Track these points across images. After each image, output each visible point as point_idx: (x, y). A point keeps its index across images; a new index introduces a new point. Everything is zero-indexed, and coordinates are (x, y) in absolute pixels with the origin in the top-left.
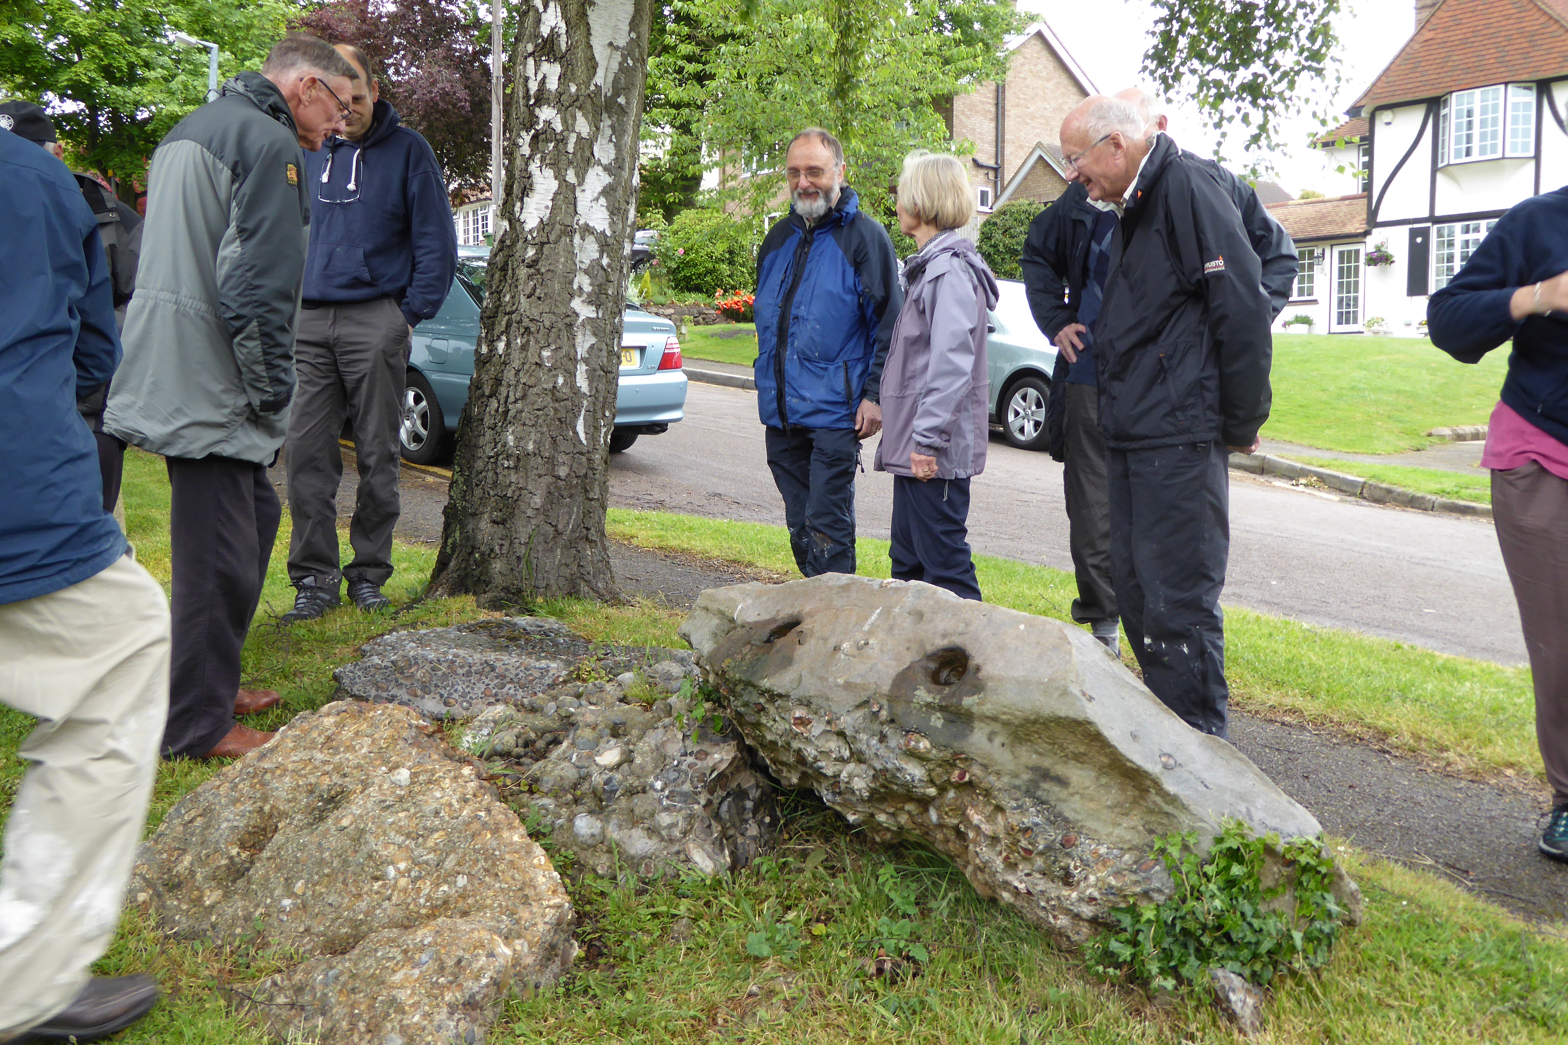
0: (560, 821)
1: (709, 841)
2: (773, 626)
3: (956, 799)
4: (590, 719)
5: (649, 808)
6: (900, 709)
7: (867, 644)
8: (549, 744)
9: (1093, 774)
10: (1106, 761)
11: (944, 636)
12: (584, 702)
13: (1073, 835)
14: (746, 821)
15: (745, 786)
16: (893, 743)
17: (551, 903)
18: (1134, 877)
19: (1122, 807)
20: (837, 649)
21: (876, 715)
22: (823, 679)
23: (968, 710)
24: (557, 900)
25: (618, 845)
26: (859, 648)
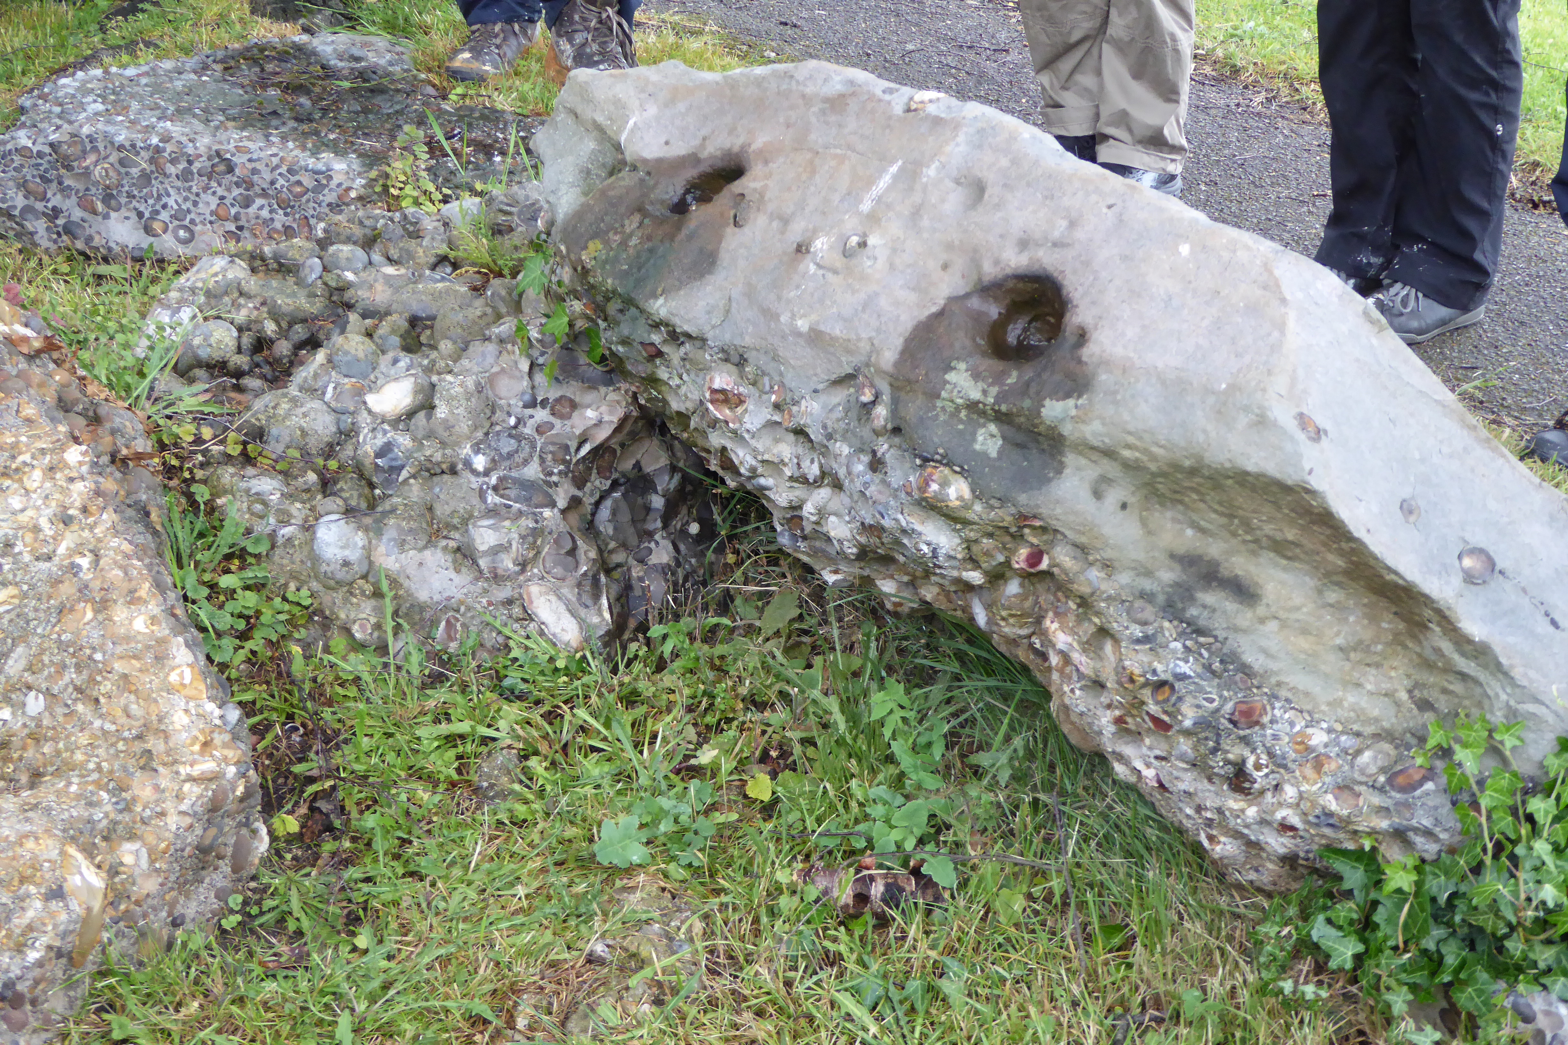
0: (287, 531)
1: (571, 581)
2: (691, 173)
3: (1023, 597)
4: (380, 295)
5: (461, 507)
6: (912, 409)
7: (863, 244)
8: (300, 346)
9: (1311, 582)
10: (1341, 563)
11: (1024, 244)
12: (377, 257)
13: (1258, 699)
14: (650, 535)
15: (648, 469)
16: (896, 478)
17: (196, 771)
18: (1377, 800)
19: (1367, 650)
20: (802, 249)
21: (867, 408)
22: (770, 315)
23: (1052, 428)
24: (208, 766)
25: (394, 583)
26: (847, 253)
